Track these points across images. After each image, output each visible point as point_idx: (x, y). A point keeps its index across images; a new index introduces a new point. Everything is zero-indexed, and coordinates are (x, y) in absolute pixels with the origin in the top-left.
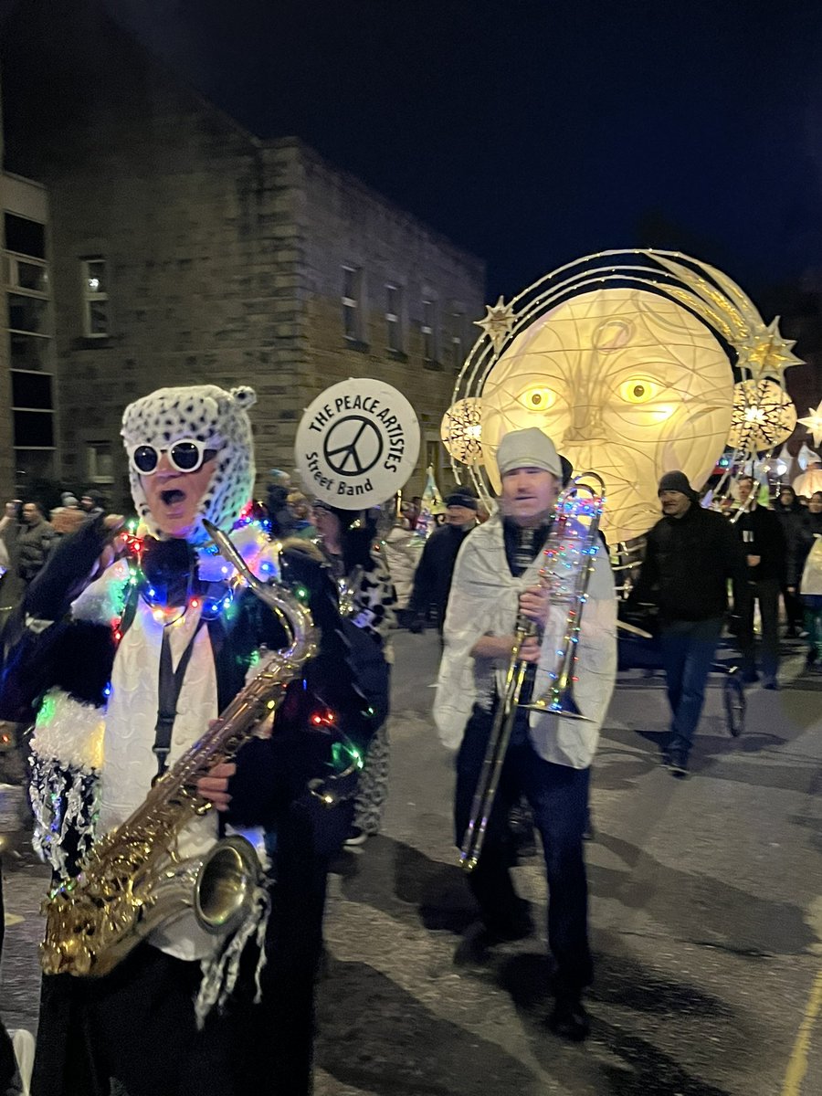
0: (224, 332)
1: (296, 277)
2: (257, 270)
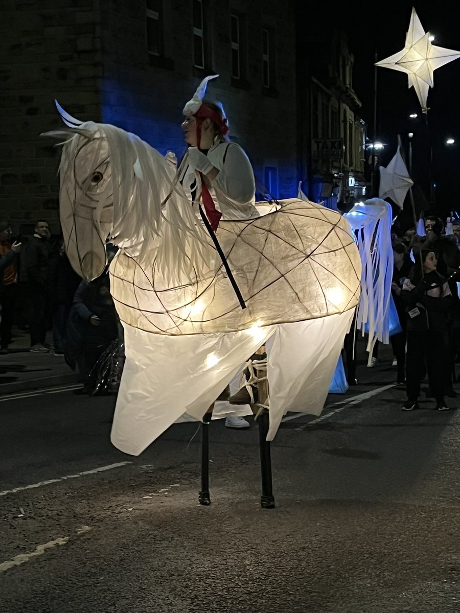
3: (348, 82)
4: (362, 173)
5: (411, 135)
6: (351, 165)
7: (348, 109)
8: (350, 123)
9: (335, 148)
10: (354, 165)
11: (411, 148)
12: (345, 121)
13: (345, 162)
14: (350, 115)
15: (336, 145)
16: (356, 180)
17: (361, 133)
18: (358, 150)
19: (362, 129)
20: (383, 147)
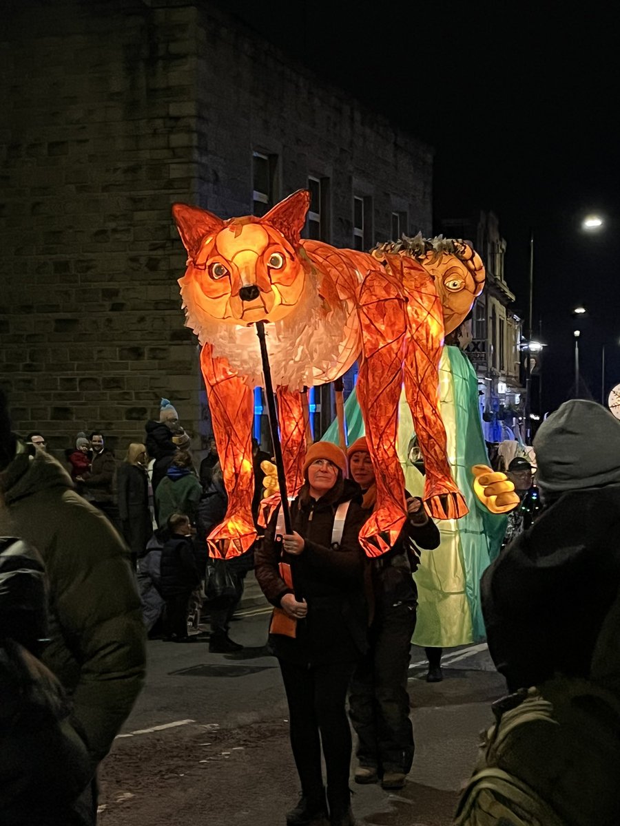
0: (103, 232)
1: (194, 166)
2: (145, 155)
3: (497, 273)
4: (515, 377)
5: (577, 333)
6: (502, 368)
7: (497, 303)
8: (500, 320)
9: (478, 350)
10: (506, 368)
11: (577, 349)
12: (494, 317)
13: (494, 365)
14: (501, 310)
15: (479, 346)
16: (508, 386)
17: (516, 331)
18: (511, 351)
19: (517, 326)
20: (542, 348)
